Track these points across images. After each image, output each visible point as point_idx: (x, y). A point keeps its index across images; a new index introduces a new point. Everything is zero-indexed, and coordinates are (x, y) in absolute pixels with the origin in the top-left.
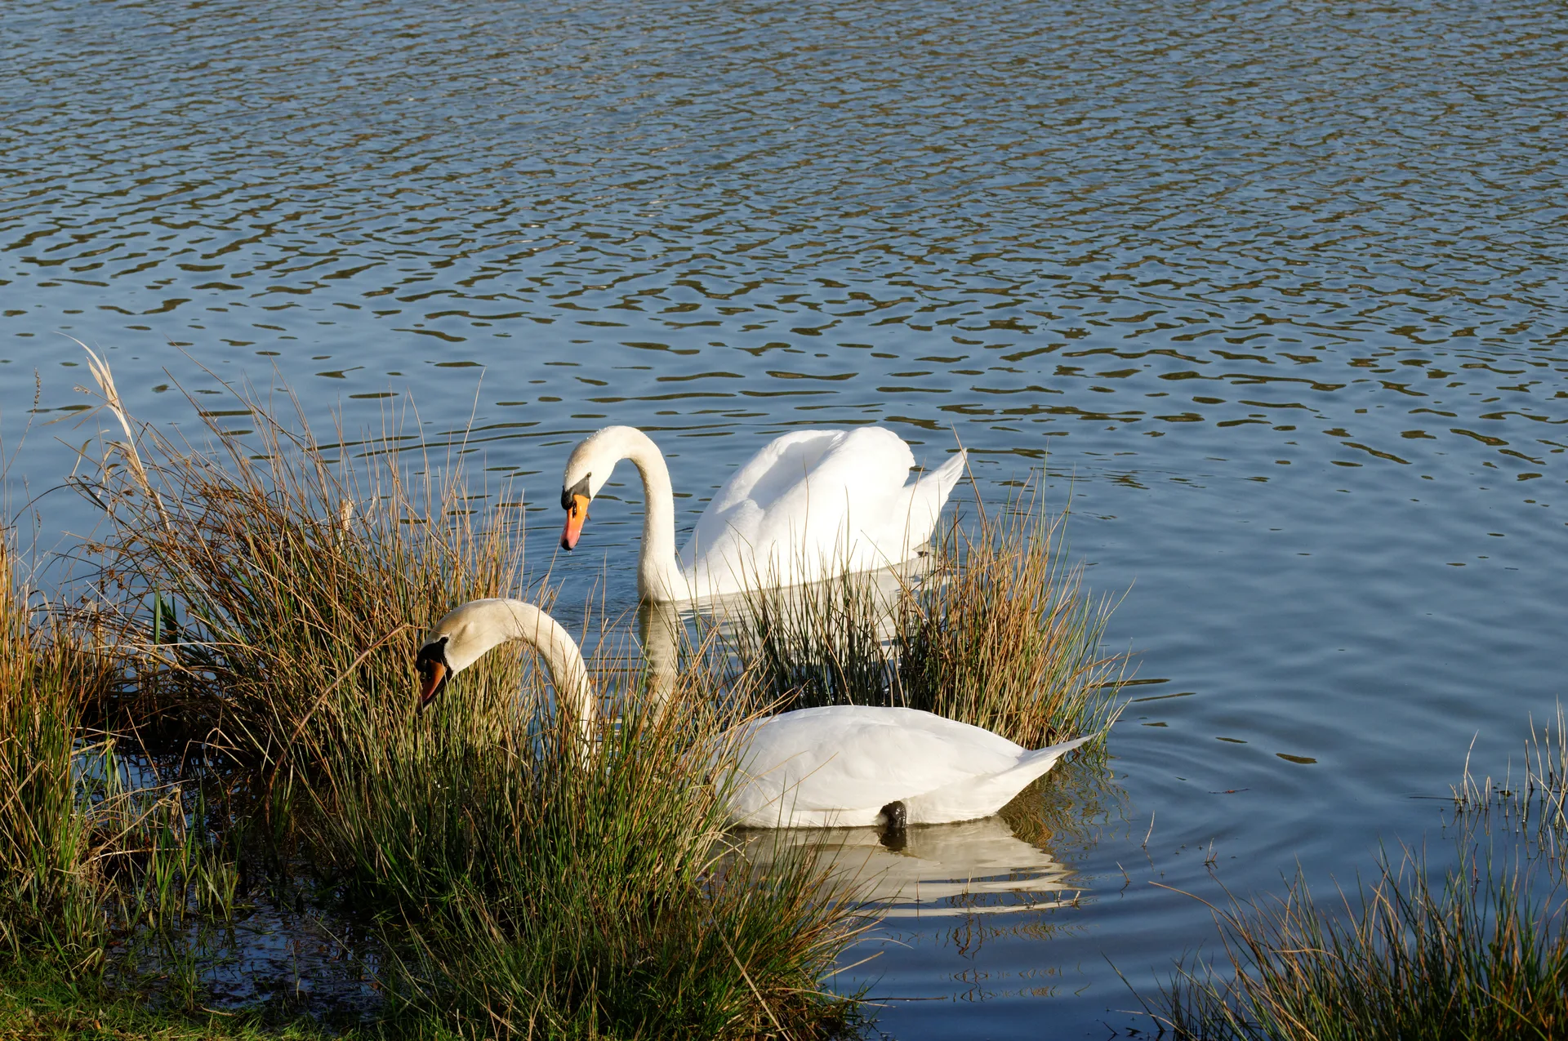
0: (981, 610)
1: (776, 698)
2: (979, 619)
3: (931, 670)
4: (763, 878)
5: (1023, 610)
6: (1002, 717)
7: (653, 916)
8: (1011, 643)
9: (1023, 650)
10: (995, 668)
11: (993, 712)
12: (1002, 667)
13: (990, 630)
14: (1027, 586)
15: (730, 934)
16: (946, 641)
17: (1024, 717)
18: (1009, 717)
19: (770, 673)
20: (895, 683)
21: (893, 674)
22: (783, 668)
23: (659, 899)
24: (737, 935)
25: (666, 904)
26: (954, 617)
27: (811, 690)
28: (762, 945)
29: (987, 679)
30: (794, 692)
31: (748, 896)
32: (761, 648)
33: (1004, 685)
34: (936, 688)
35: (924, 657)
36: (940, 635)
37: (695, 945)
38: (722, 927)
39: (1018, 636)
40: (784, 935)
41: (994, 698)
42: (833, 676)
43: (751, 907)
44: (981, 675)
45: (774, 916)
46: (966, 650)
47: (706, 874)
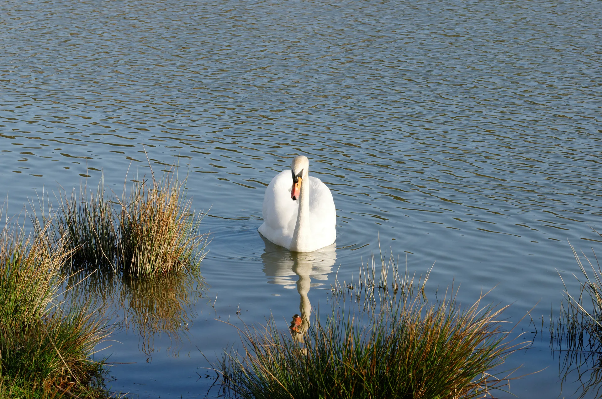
0: (153, 216)
1: (73, 248)
2: (152, 218)
3: (133, 239)
4: (66, 316)
5: (169, 216)
6: (160, 257)
7: (24, 331)
8: (164, 228)
9: (168, 231)
10: (158, 238)
11: (157, 255)
12: (160, 238)
13: (156, 223)
14: (170, 207)
15: (53, 337)
16: (139, 227)
17: (169, 258)
18: (163, 257)
19: (71, 239)
20: (119, 244)
21: (119, 240)
22: (76, 237)
23: (26, 325)
24: (56, 338)
25: (29, 327)
26: (143, 218)
27: (87, 246)
28: (66, 342)
29: (155, 242)
30: (80, 246)
31: (60, 323)
32: (68, 229)
33: (161, 244)
34: (135, 245)
35: (131, 233)
36: (137, 225)
37: (40, 342)
38: (50, 335)
39: (167, 226)
40: (74, 339)
41: (157, 248)
42: (95, 241)
43: (61, 326)
44: (152, 240)
45: (71, 331)
46: (147, 231)
47: (45, 316)
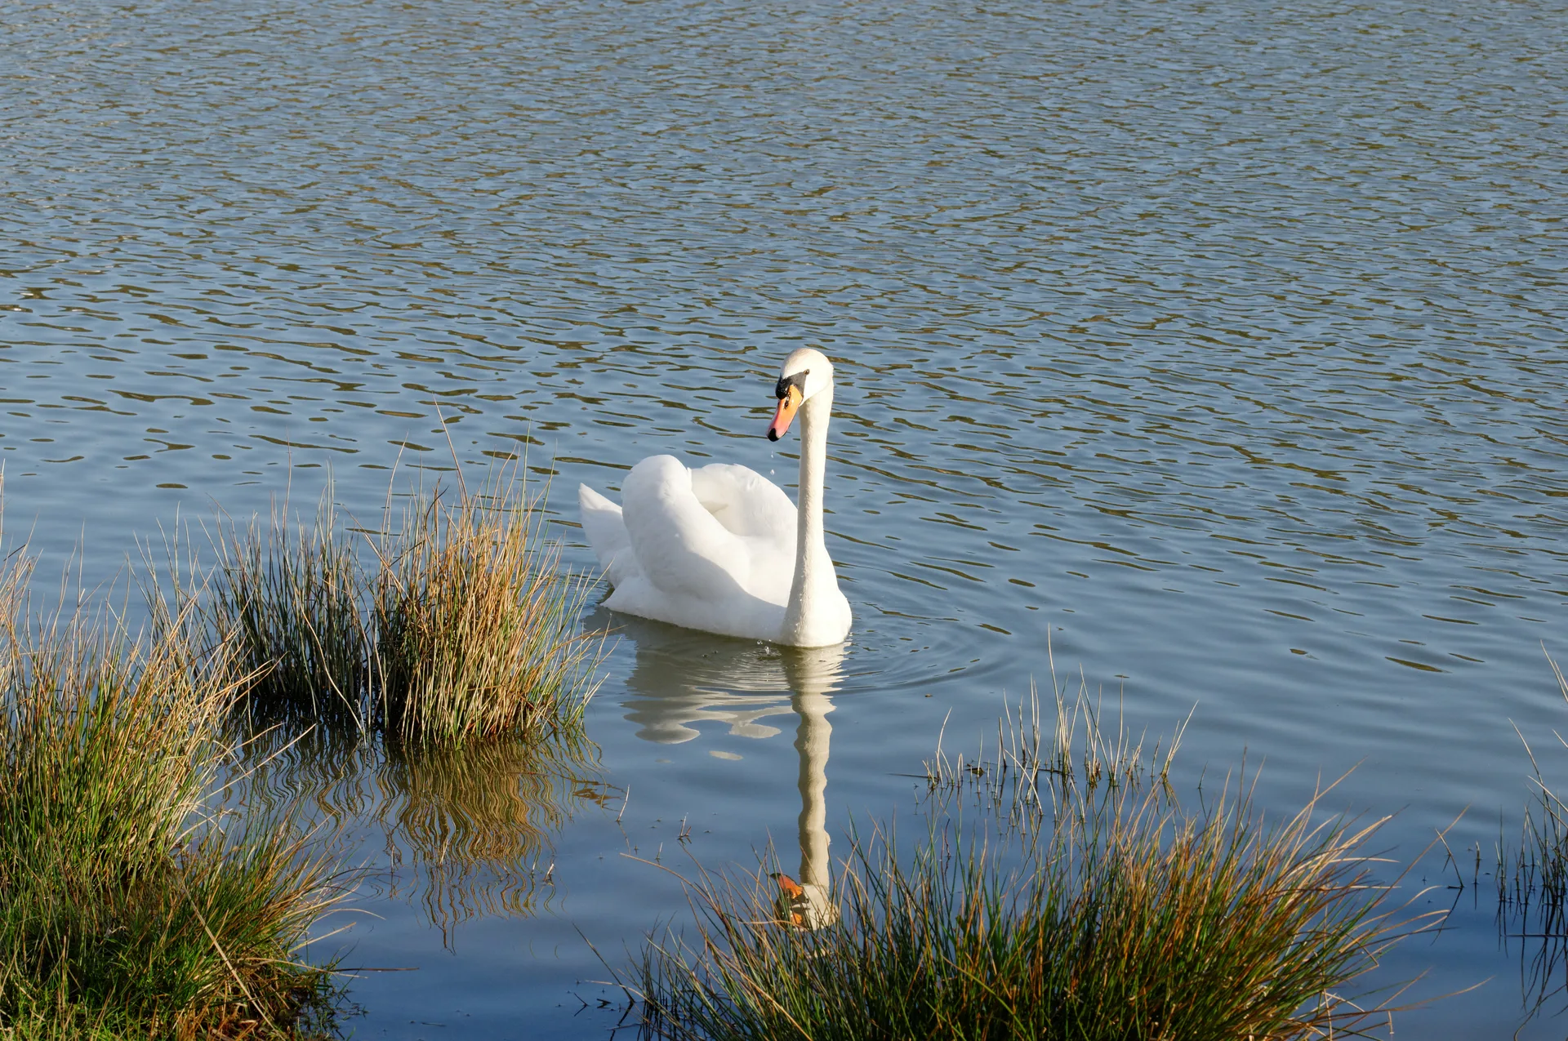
0: (460, 585)
1: (253, 669)
2: (458, 593)
3: (409, 644)
4: (236, 848)
5: (502, 584)
6: (479, 691)
7: (126, 887)
8: (490, 618)
9: (501, 625)
10: (474, 643)
11: (471, 686)
12: (480, 642)
13: (469, 604)
14: (506, 561)
15: (202, 903)
16: (425, 615)
17: (502, 693)
18: (487, 692)
19: (248, 645)
20: (373, 658)
21: (372, 648)
22: (261, 641)
23: (132, 870)
24: (209, 905)
25: (139, 874)
26: (434, 590)
27: (289, 663)
28: (234, 915)
29: (465, 653)
30: (272, 664)
31: (220, 866)
32: (239, 620)
33: (482, 659)
34: (414, 662)
35: (403, 630)
36: (419, 610)
37: (167, 914)
38: (193, 895)
39: (497, 610)
40: (256, 905)
41: (473, 670)
42: (311, 650)
43: (223, 874)
44: (459, 649)
45: (248, 885)
46: (445, 624)
47: (180, 846)
